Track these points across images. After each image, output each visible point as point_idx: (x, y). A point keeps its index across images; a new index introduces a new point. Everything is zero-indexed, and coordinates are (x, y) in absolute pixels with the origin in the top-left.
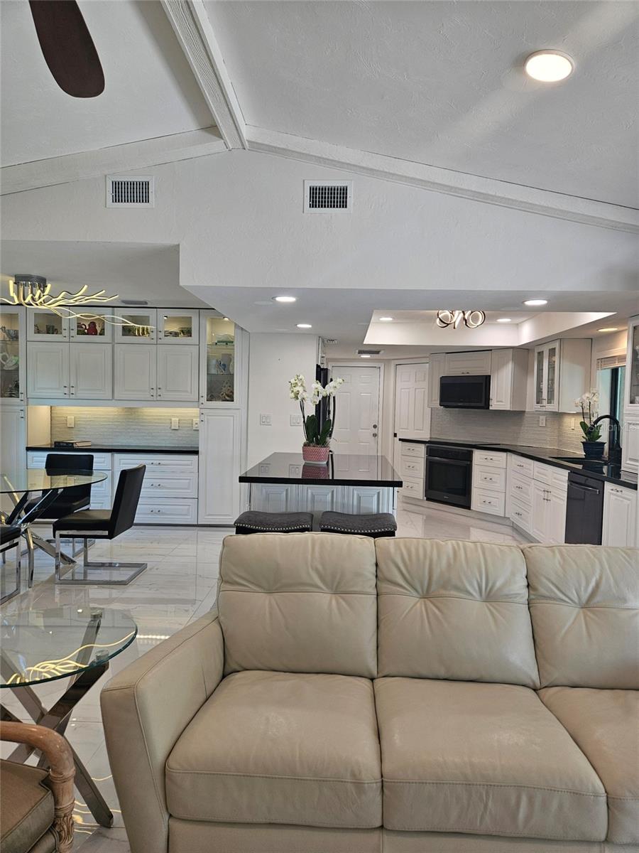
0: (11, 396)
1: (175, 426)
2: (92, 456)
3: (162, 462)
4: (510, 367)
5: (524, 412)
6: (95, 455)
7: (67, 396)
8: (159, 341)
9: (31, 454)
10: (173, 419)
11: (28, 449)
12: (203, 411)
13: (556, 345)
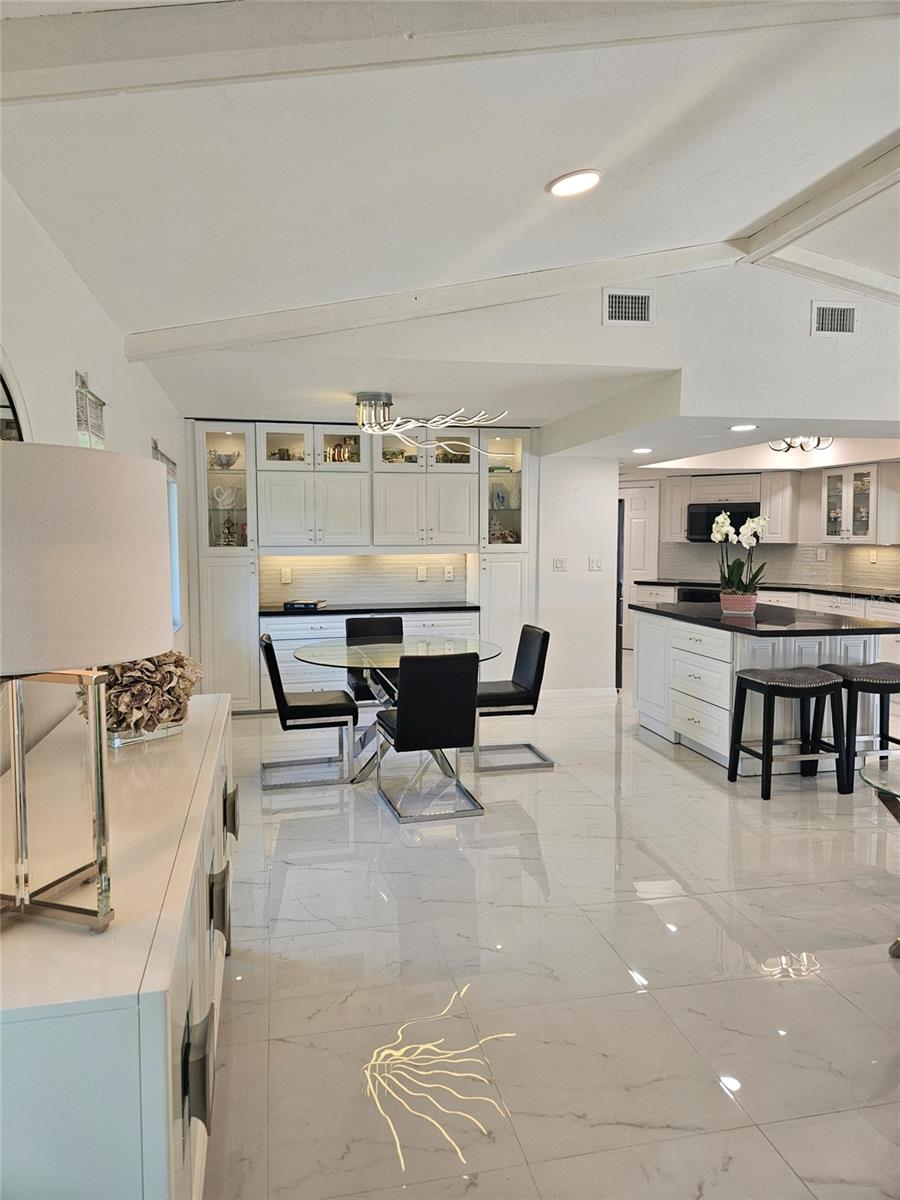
0: (228, 545)
1: (422, 576)
2: (401, 618)
3: (435, 623)
4: (788, 492)
5: (796, 544)
6: (404, 617)
7: (312, 543)
8: (430, 469)
9: (264, 620)
10: (420, 568)
11: (262, 614)
12: (484, 556)
13: (873, 470)
